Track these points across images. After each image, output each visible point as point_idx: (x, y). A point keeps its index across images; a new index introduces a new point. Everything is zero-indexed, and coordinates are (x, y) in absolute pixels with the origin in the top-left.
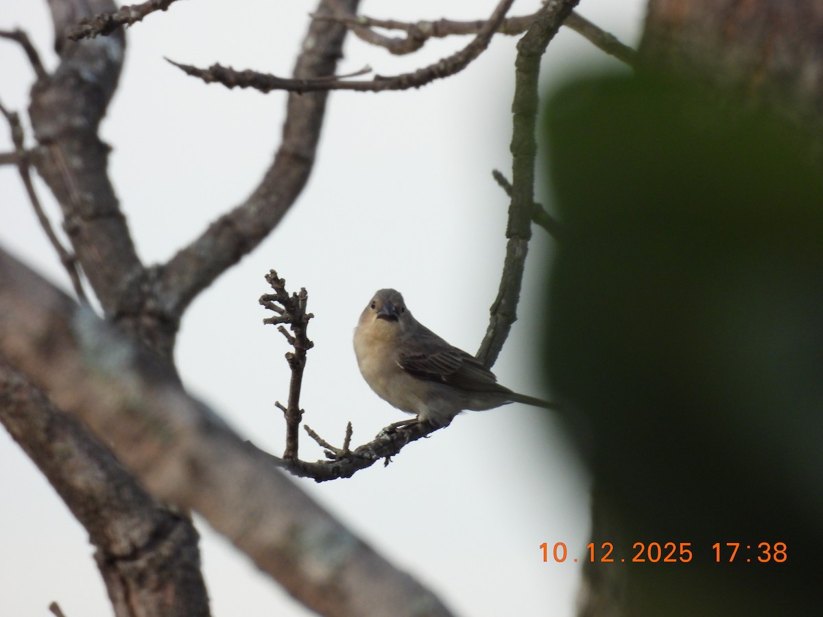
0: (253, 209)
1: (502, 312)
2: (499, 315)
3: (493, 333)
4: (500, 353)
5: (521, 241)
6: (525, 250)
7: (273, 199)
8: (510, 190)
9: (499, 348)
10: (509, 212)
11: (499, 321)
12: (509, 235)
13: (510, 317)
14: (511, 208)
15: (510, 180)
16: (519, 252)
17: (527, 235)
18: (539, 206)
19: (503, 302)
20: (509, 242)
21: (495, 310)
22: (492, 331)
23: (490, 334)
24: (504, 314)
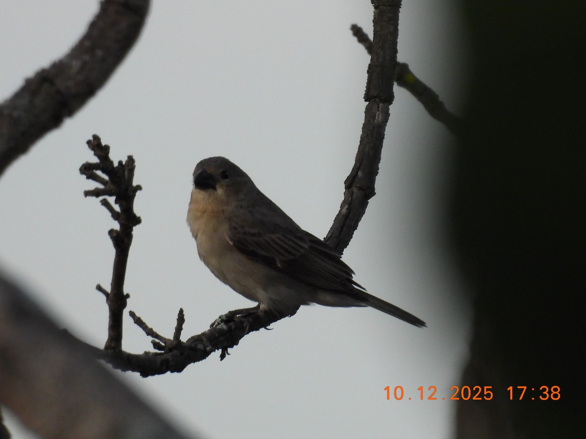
0: (76, 64)
1: (358, 185)
2: (355, 190)
3: (347, 209)
4: (355, 232)
5: (381, 105)
6: (387, 115)
7: (99, 53)
8: (370, 47)
9: (355, 227)
10: (368, 72)
11: (355, 195)
12: (367, 98)
13: (369, 192)
14: (370, 66)
15: (371, 37)
16: (379, 117)
17: (389, 99)
18: (405, 67)
19: (360, 174)
20: (367, 107)
21: (350, 183)
22: (347, 207)
23: (344, 210)
24: (360, 188)
